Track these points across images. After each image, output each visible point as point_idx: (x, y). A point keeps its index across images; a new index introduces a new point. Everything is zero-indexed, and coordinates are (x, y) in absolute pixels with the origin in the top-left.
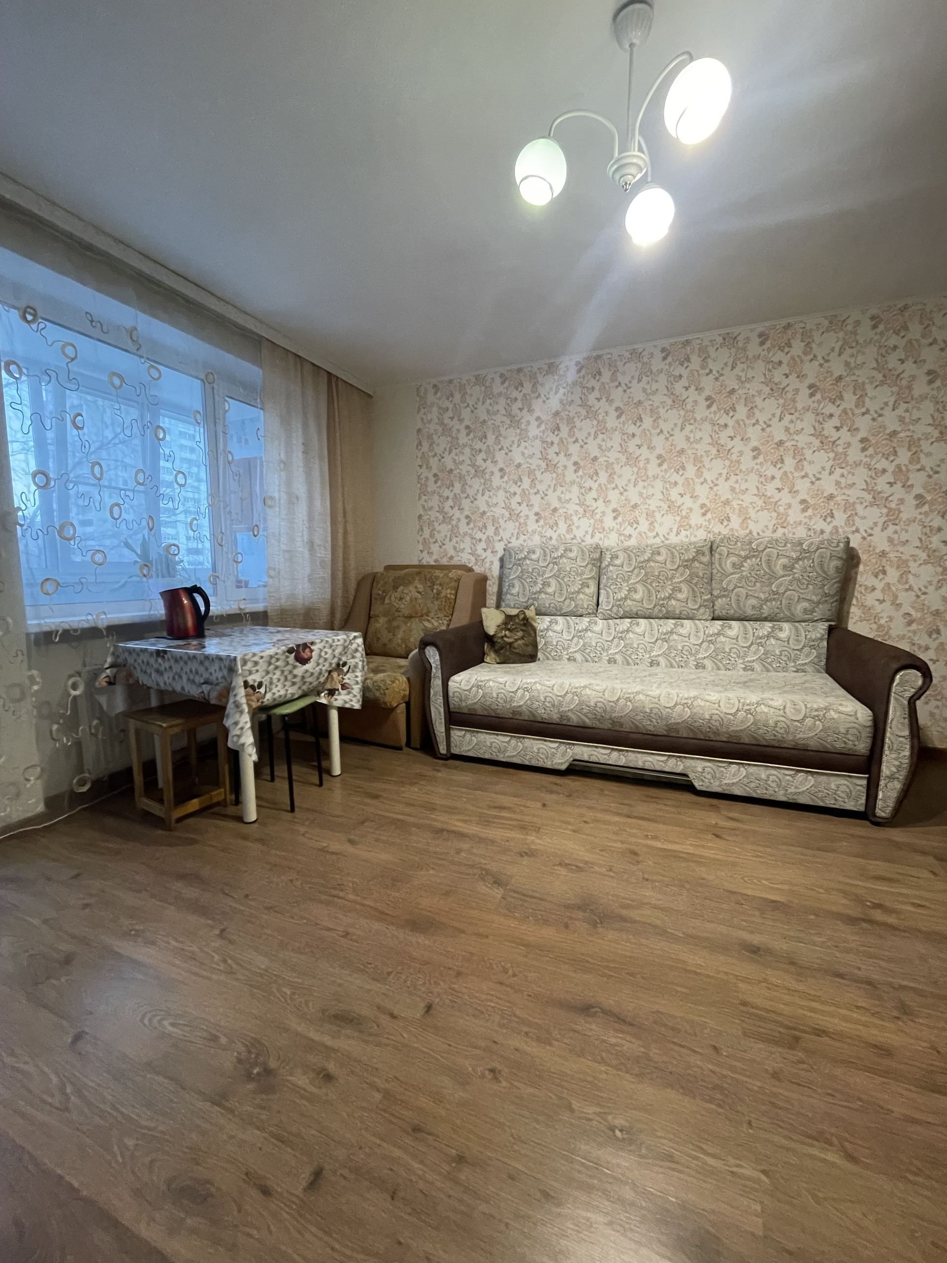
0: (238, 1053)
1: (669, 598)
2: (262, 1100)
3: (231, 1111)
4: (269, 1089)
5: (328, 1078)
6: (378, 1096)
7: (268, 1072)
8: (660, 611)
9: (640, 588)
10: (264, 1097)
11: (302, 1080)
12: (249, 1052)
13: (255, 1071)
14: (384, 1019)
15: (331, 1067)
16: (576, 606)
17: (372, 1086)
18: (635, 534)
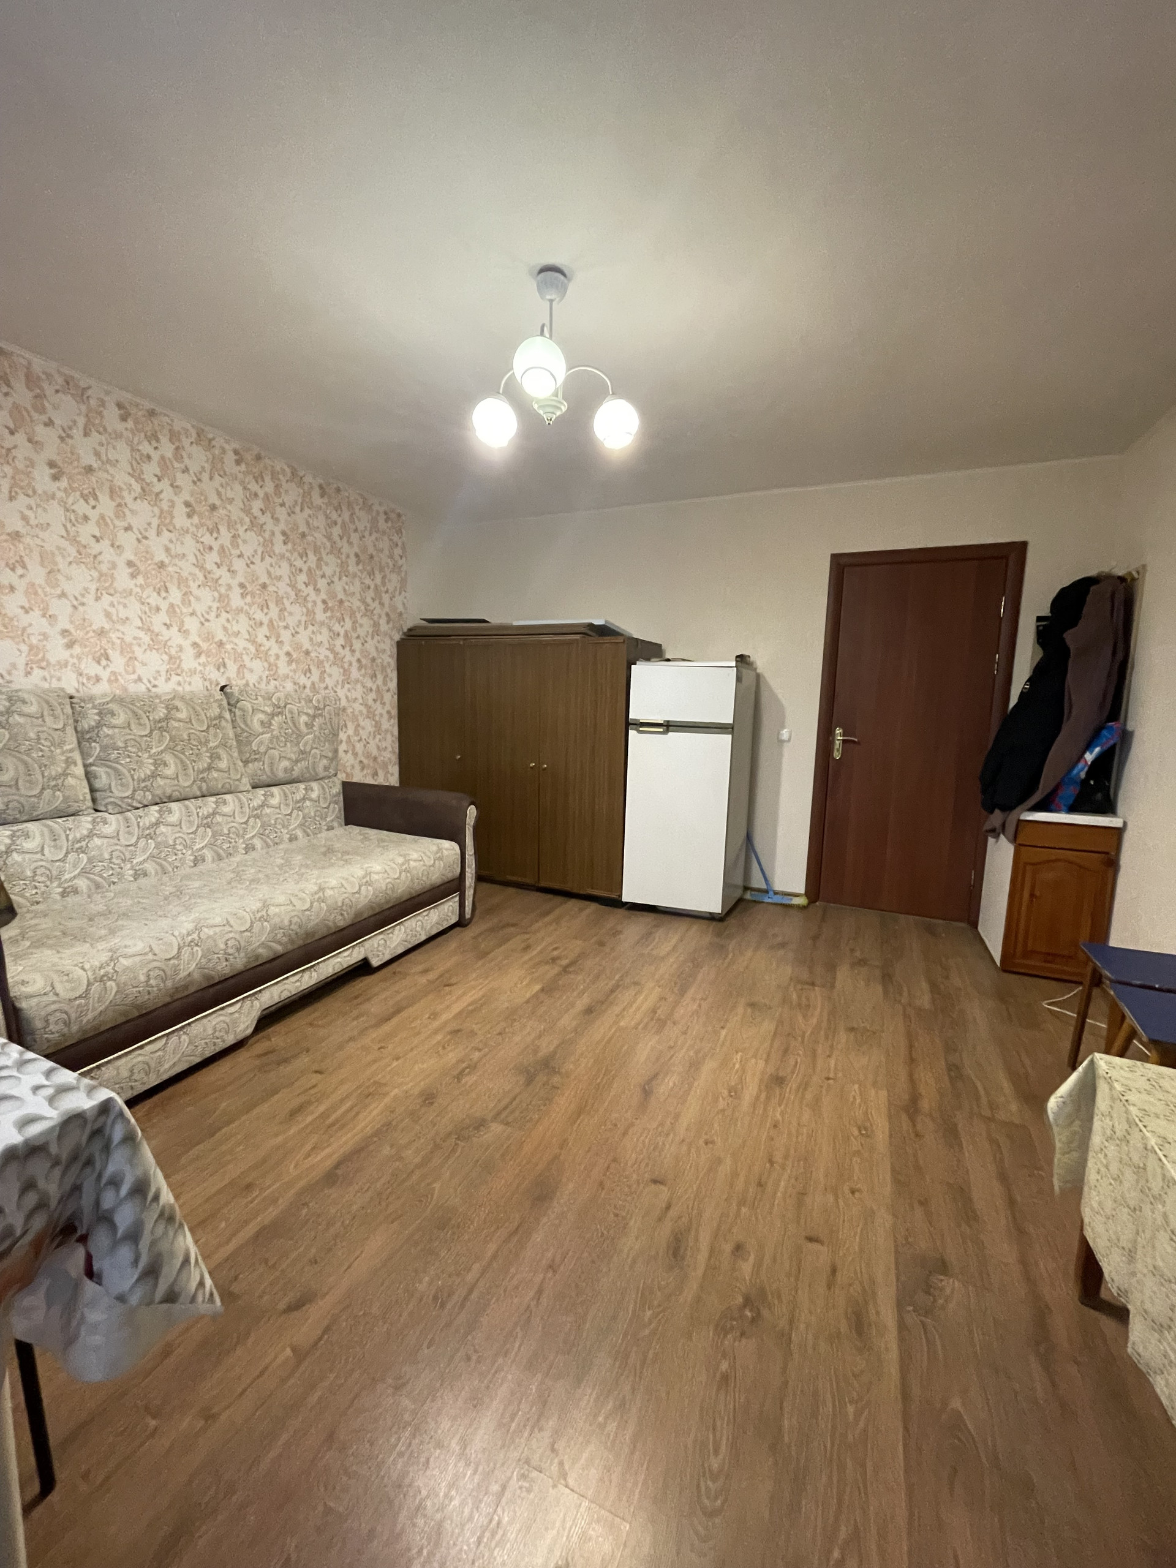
0: (734, 1341)
1: (209, 768)
2: (773, 1297)
3: (791, 1322)
4: (762, 1293)
5: (738, 1248)
6: (744, 1210)
7: (748, 1301)
8: (200, 788)
9: (168, 758)
10: (770, 1297)
11: (746, 1268)
12: (732, 1328)
13: (749, 1314)
14: (672, 1213)
15: (728, 1248)
16: (66, 799)
17: (738, 1214)
18: (105, 675)
